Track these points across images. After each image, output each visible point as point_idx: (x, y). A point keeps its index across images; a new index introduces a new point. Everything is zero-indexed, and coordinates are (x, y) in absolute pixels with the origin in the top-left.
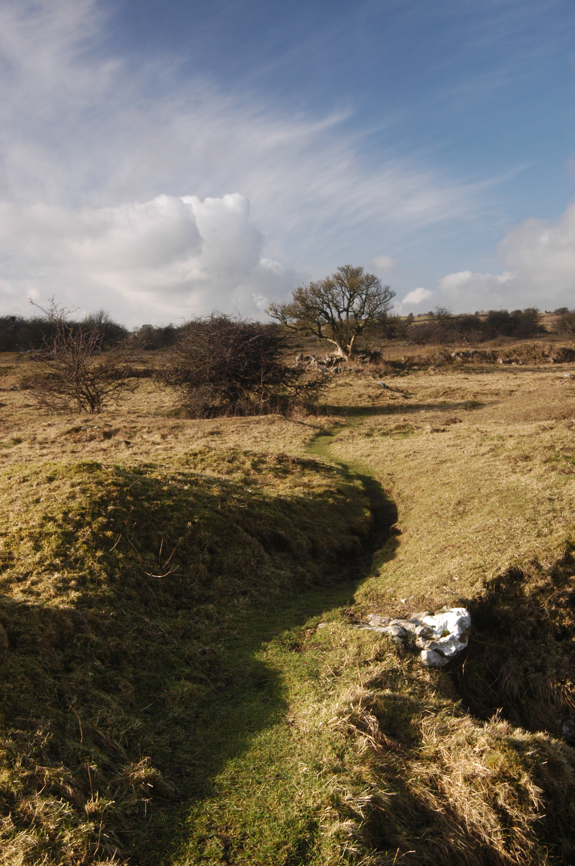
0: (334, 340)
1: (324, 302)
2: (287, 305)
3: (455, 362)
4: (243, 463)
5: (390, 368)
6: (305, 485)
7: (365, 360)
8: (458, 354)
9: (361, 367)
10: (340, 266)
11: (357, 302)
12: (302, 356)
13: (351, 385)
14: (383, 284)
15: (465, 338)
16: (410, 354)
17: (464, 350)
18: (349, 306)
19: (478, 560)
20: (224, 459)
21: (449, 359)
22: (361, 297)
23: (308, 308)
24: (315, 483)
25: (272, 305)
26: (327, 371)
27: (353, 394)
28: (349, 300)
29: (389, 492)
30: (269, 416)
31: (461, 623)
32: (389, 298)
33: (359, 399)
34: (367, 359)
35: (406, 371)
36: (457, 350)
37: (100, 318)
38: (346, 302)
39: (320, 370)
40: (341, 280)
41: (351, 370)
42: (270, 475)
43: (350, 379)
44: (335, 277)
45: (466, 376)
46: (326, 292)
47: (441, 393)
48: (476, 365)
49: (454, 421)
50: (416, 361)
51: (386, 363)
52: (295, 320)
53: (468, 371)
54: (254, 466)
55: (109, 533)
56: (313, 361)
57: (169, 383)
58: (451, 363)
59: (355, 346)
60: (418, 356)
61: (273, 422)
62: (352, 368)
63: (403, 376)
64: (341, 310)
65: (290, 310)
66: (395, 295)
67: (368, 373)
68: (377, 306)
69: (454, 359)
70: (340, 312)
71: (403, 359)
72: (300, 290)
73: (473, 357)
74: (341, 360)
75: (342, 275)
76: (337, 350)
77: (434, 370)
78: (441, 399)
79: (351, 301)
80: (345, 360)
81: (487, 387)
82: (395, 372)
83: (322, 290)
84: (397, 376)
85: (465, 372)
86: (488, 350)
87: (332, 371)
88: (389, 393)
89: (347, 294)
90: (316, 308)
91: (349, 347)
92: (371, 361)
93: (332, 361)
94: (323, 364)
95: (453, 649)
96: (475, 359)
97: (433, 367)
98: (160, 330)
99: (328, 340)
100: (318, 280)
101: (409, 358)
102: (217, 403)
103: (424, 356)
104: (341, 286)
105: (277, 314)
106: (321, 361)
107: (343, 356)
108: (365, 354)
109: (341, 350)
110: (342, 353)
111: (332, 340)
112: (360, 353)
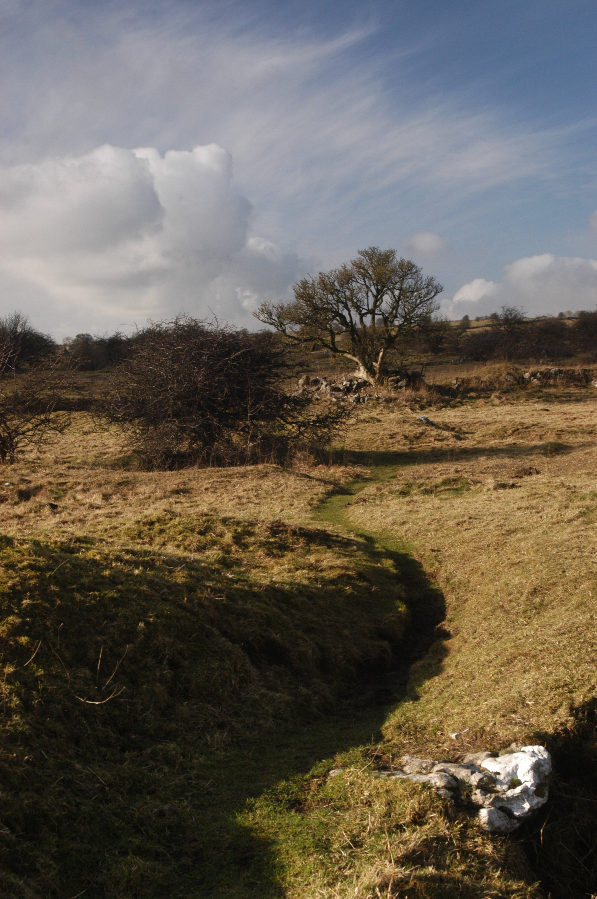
0: (354, 355)
1: (339, 301)
2: (286, 305)
3: (529, 386)
4: (221, 535)
5: (436, 396)
6: (311, 567)
7: (399, 384)
8: (534, 375)
9: (393, 395)
10: (362, 249)
11: (387, 300)
12: (308, 378)
13: (379, 421)
14: (425, 274)
15: (544, 352)
16: (464, 375)
17: (543, 368)
18: (375, 306)
19: (562, 674)
20: (192, 530)
21: (522, 382)
22: (393, 293)
23: (316, 309)
24: (325, 564)
25: (264, 305)
26: (343, 400)
27: (382, 433)
28: (375, 297)
29: (433, 576)
30: (260, 467)
31: (537, 768)
32: (433, 294)
33: (391, 441)
34: (403, 383)
35: (458, 400)
36: (532, 369)
37: (16, 325)
38: (371, 300)
39: (334, 400)
40: (364, 269)
41: (378, 398)
42: (260, 553)
43: (378, 411)
44: (355, 264)
45: (546, 407)
46: (342, 286)
47: (510, 432)
48: (560, 391)
49: (529, 472)
50: (473, 384)
51: (429, 388)
52: (297, 328)
53: (549, 399)
54: (237, 539)
55: (24, 640)
56: (323, 386)
57: (114, 419)
58: (524, 388)
59: (385, 363)
60: (476, 378)
61: (265, 475)
62: (380, 396)
63: (454, 407)
64: (364, 311)
65: (290, 313)
66: (442, 290)
67: (404, 403)
68: (417, 306)
69: (529, 381)
70: (362, 316)
71: (455, 382)
72: (305, 284)
73: (555, 379)
74: (365, 384)
75: (365, 261)
76: (359, 370)
77: (500, 398)
78: (510, 440)
79: (378, 299)
80: (370, 384)
81: (577, 422)
82: (443, 401)
83: (336, 284)
84: (445, 407)
85: (544, 401)
86: (578, 368)
87: (351, 400)
88: (434, 433)
89: (373, 288)
90: (327, 310)
91: (376, 365)
92: (407, 386)
93: (351, 386)
94: (338, 389)
95: (527, 806)
96: (558, 381)
97: (498, 394)
98: (102, 342)
99: (346, 355)
100: (330, 270)
101: (463, 381)
102: (184, 447)
103: (485, 378)
104: (364, 277)
105: (271, 319)
106: (336, 386)
107: (368, 378)
108: (399, 376)
109: (364, 369)
110: (366, 374)
111: (351, 356)
112: (391, 374)
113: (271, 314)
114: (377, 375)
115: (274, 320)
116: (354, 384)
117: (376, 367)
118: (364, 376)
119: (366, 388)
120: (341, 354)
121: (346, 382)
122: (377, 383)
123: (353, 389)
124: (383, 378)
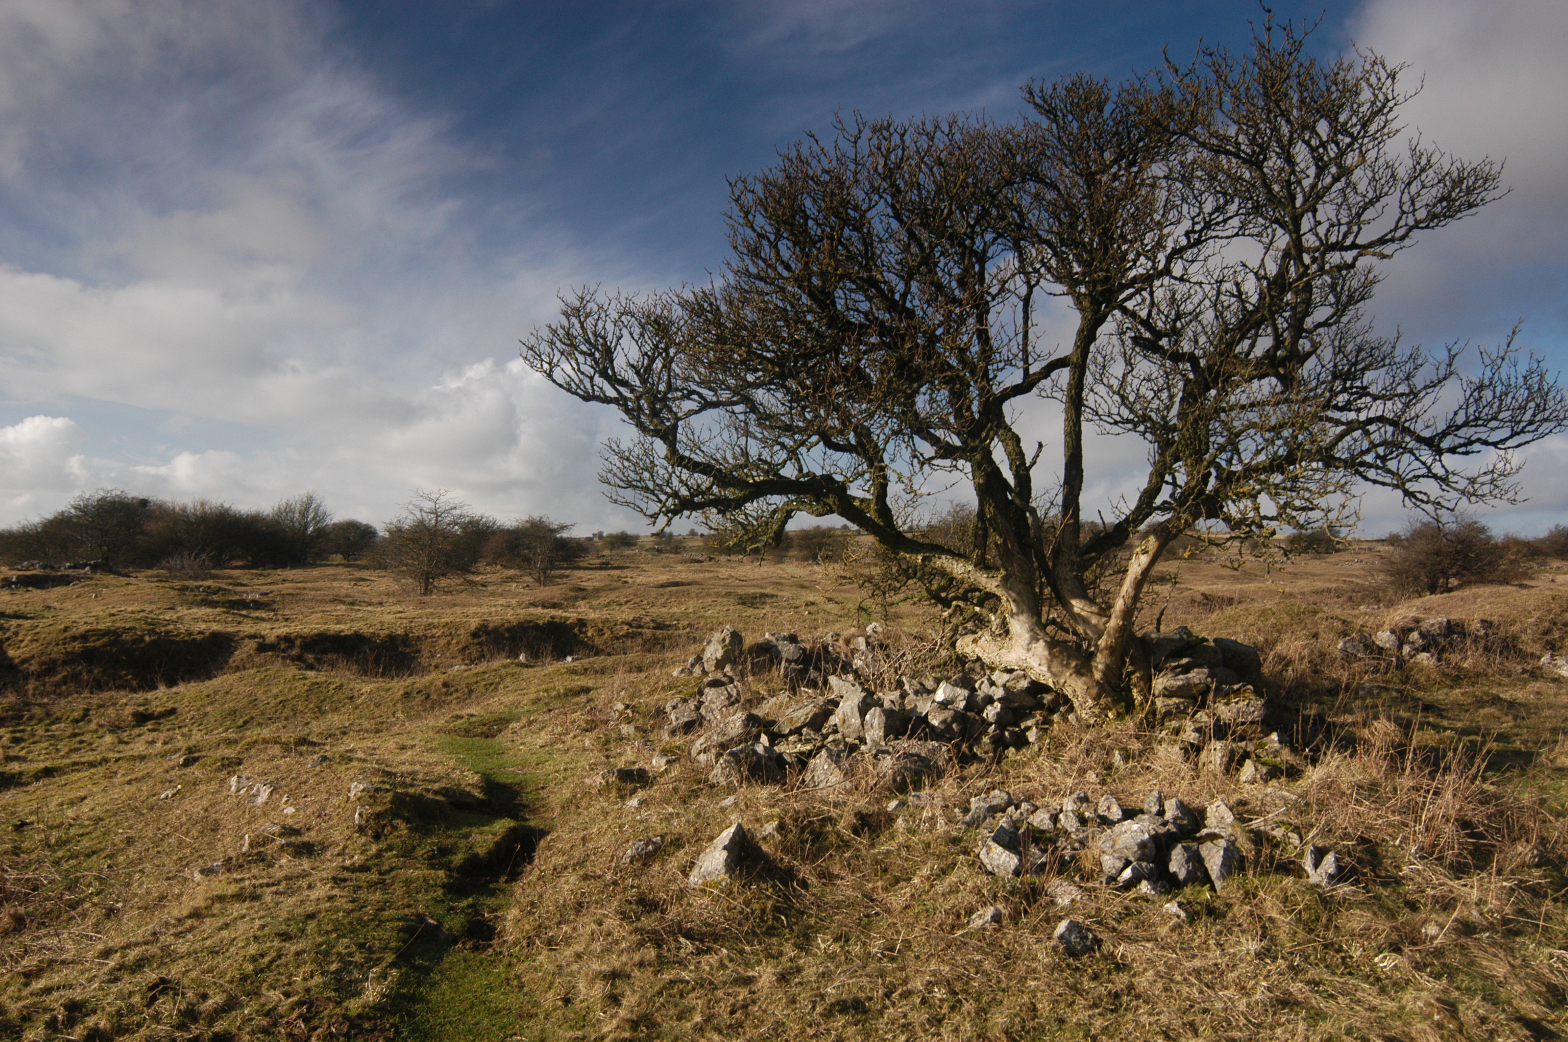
0: (984, 572)
2: (684, 308)
25: (579, 311)
74: (1043, 701)
106: (902, 705)
107: (1054, 675)
108: (1206, 670)
109: (1032, 630)
110: (1046, 653)
111: (970, 568)
112: (1166, 661)
113: (608, 353)
114: (1100, 663)
115: (625, 383)
116: (989, 700)
117: (1085, 621)
118: (1034, 662)
119: (1048, 722)
120: (920, 557)
121: (950, 687)
122: (1102, 701)
123: (986, 724)
124: (1129, 674)
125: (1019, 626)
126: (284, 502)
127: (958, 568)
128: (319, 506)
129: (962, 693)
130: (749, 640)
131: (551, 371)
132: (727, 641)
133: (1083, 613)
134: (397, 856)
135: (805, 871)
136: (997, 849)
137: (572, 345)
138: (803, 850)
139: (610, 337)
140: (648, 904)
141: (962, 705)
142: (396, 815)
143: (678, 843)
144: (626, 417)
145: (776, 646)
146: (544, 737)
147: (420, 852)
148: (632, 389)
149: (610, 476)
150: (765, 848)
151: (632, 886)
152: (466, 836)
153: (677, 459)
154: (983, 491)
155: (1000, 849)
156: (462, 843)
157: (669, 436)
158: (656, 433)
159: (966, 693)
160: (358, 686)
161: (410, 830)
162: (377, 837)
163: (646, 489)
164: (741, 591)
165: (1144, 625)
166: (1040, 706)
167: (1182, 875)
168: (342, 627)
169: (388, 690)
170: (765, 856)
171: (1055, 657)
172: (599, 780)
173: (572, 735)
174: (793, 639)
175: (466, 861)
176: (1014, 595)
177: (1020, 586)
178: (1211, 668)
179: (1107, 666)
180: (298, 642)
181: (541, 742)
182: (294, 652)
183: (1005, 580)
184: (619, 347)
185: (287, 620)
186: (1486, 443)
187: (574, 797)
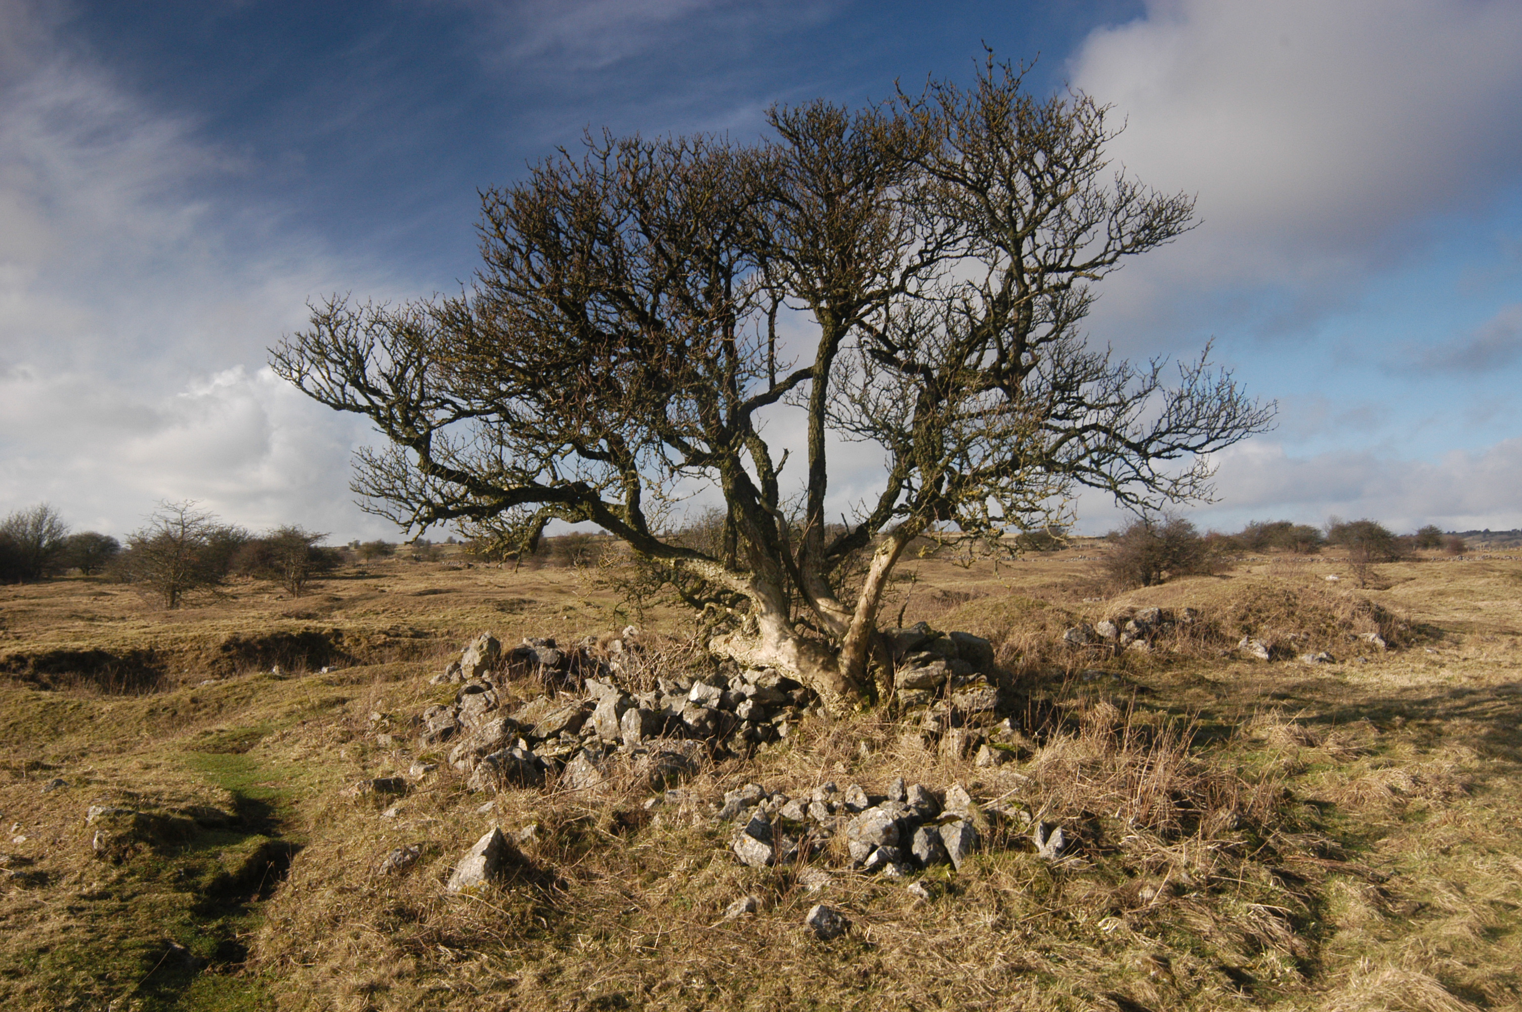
2: (436, 318)
25: (329, 319)
74: (792, 697)
80: (814, 698)
106: (658, 705)
107: (802, 671)
108: (944, 663)
109: (781, 629)
110: (795, 651)
111: (721, 570)
112: (907, 654)
113: (360, 362)
114: (845, 658)
115: (377, 392)
116: (742, 698)
117: (831, 619)
118: (783, 660)
119: (797, 716)
120: (672, 561)
121: (703, 686)
122: (848, 695)
123: (739, 720)
124: (873, 669)
125: (769, 626)
126: (15, 514)
127: (709, 571)
128: (54, 518)
129: (716, 692)
130: (507, 646)
131: (300, 379)
132: (485, 647)
133: (829, 612)
134: (140, 880)
135: (564, 872)
136: (750, 841)
137: (322, 353)
138: (561, 851)
139: (361, 346)
140: (406, 914)
141: (715, 703)
142: (138, 837)
143: (436, 851)
144: (378, 426)
145: (534, 651)
146: (298, 750)
147: (165, 874)
148: (384, 398)
149: (362, 484)
150: (524, 851)
151: (390, 897)
152: (216, 856)
153: (430, 468)
154: (731, 497)
155: (753, 841)
156: (211, 863)
157: (422, 444)
158: (409, 441)
159: (719, 691)
160: (98, 705)
161: (154, 852)
162: (118, 862)
163: (400, 497)
164: (499, 598)
165: (886, 620)
166: (789, 701)
167: (924, 856)
168: (81, 644)
169: (131, 708)
170: (523, 860)
171: (804, 654)
172: (355, 791)
173: (327, 746)
174: (550, 644)
175: (215, 881)
176: (763, 596)
177: (769, 587)
178: (948, 661)
179: (852, 661)
180: (31, 661)
181: (294, 755)
182: (27, 672)
183: (754, 582)
184: (370, 356)
185: (18, 638)
186: (1186, 448)
187: (330, 809)
